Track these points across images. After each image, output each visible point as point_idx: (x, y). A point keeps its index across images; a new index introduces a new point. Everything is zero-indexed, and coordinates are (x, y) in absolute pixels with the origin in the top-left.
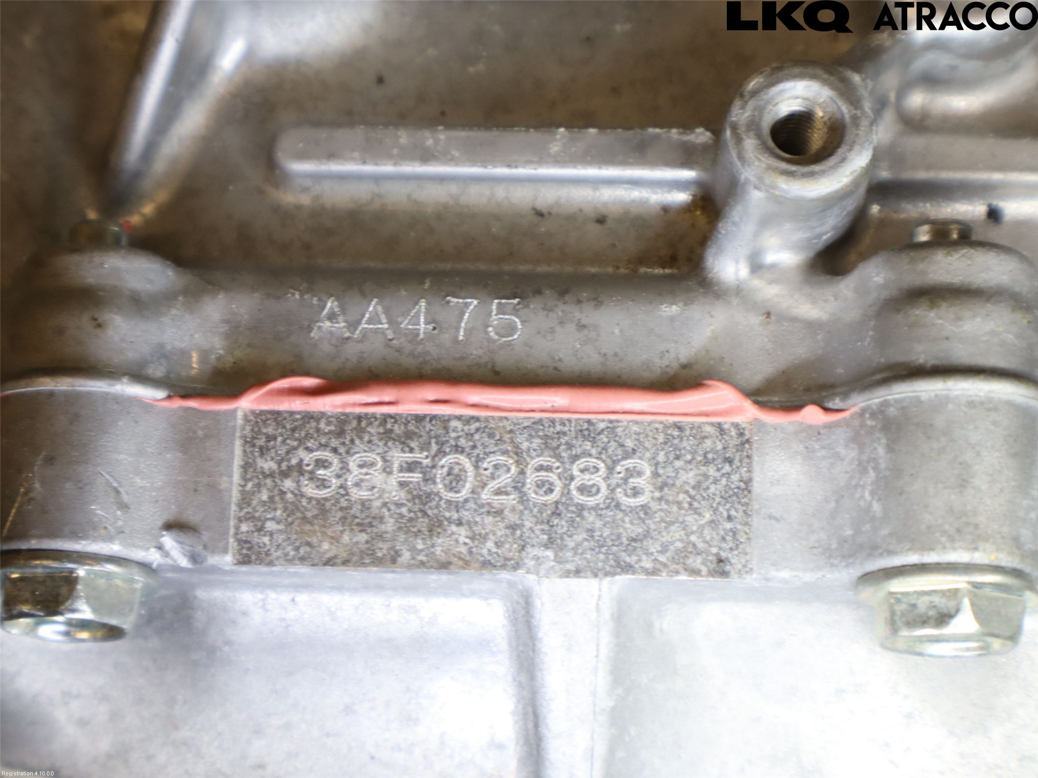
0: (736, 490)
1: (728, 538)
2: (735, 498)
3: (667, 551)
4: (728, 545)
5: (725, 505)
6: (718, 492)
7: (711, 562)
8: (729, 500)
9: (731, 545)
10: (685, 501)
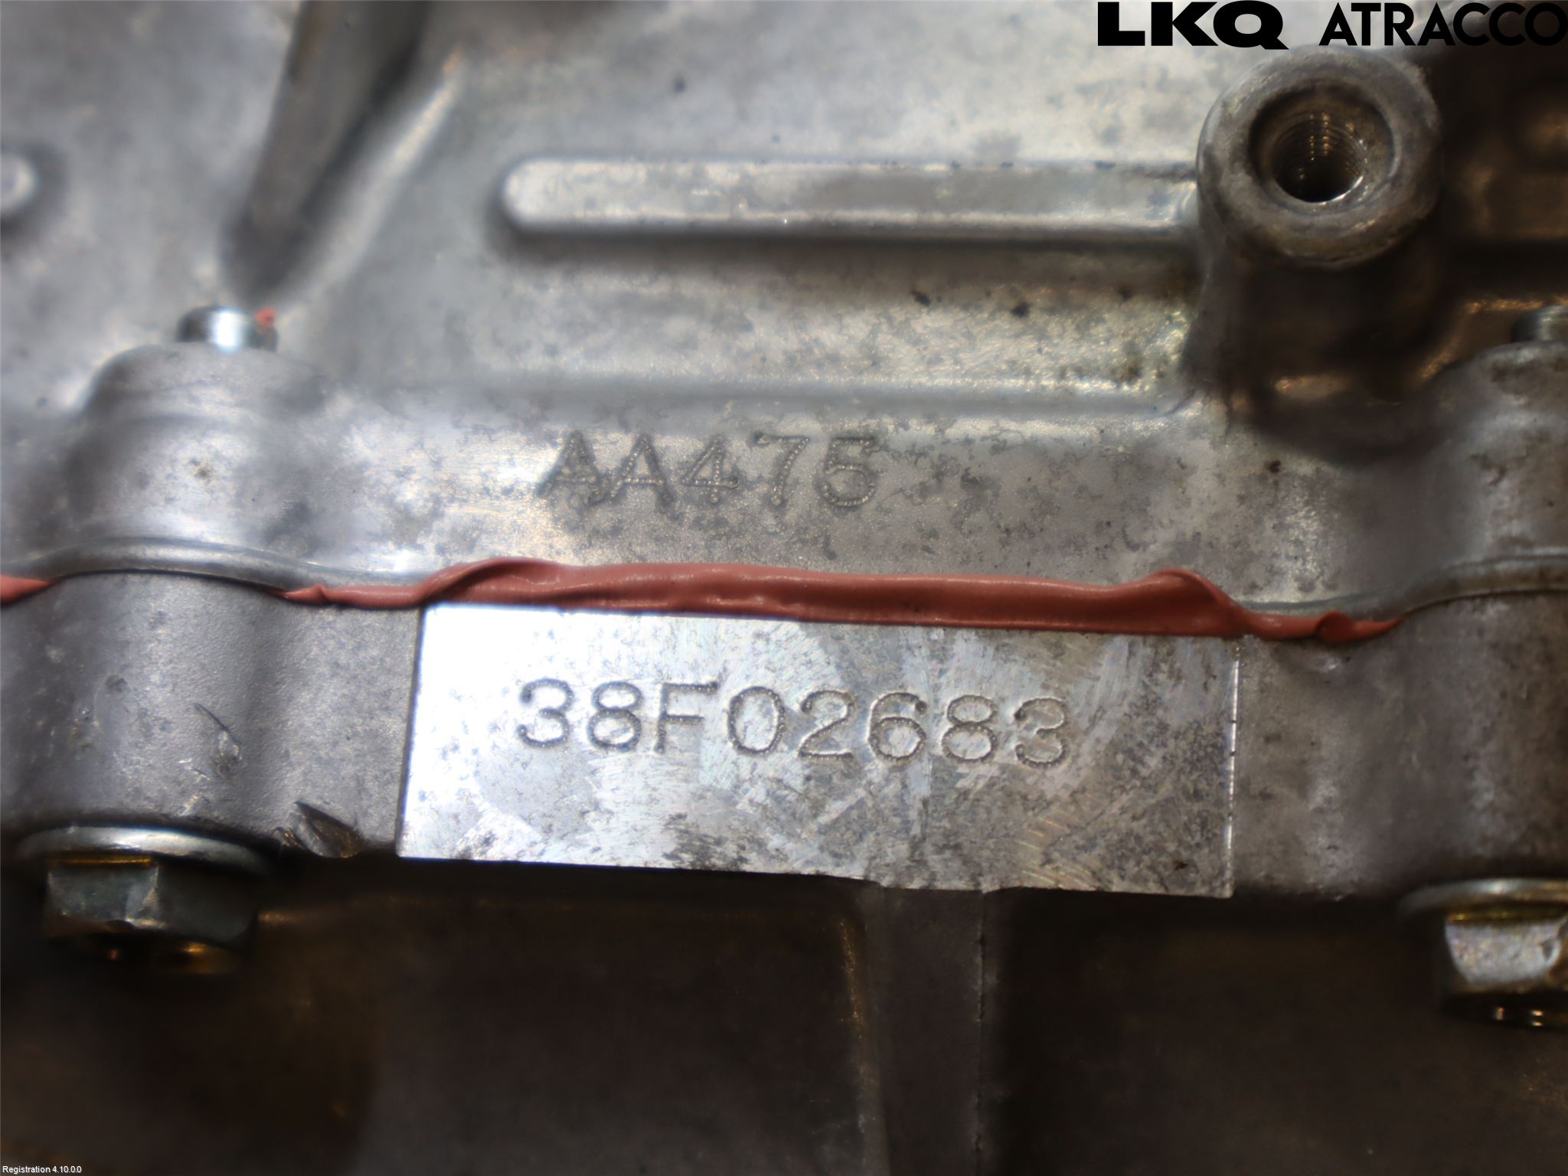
0: (1209, 750)
1: (1194, 827)
2: (1207, 762)
3: (1094, 846)
4: (1193, 838)
5: (1190, 772)
6: (1180, 753)
7: (1165, 866)
8: (1199, 765)
9: (1198, 838)
10: (1125, 767)
